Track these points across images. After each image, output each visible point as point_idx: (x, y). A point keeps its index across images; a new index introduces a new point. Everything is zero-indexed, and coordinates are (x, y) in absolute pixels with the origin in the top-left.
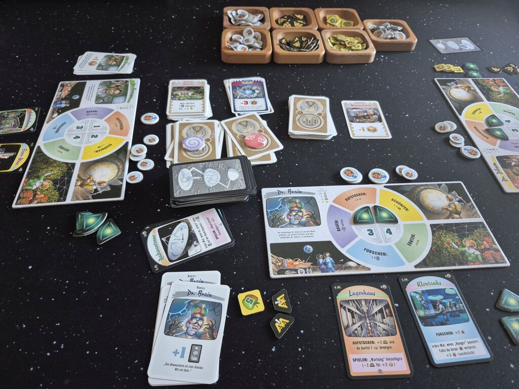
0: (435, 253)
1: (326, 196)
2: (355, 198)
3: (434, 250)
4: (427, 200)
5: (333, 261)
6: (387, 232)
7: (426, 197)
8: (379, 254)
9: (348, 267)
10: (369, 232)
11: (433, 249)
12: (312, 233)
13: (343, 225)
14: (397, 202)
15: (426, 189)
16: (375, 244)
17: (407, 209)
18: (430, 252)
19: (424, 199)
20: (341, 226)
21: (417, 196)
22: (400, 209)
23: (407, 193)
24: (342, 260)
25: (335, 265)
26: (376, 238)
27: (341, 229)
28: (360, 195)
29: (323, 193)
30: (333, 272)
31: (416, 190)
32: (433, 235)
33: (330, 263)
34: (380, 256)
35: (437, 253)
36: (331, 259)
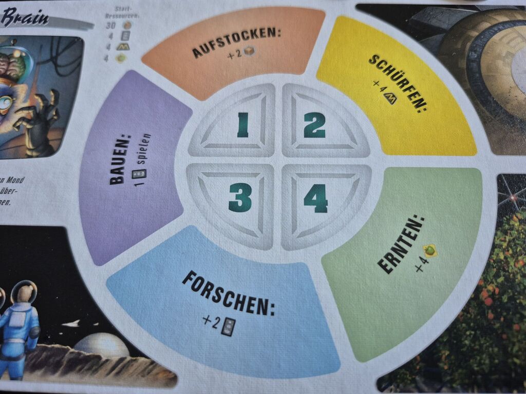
0: (491, 316)
1: (125, 35)
2: (233, 46)
3: (489, 302)
4: (507, 70)
5: (36, 324)
6: (308, 201)
7: (511, 55)
8: (240, 302)
9: (87, 359)
10: (232, 197)
11: (484, 295)
12: (10, 186)
13: (142, 158)
14: (389, 70)
15: (514, 23)
16: (241, 251)
17: (420, 103)
18: (466, 310)
19: (500, 63)
20: (131, 162)
21: (472, 49)
22: (391, 98)
23: (438, 37)
24: (74, 324)
25: (35, 344)
26: (254, 228)
27: (127, 175)
28: (253, 33)
29: (120, 22)
30: (13, 378)
31: (474, 28)
32: (499, 224)
33: (22, 333)
34: (240, 316)
35: (497, 318)
36: (34, 312)
